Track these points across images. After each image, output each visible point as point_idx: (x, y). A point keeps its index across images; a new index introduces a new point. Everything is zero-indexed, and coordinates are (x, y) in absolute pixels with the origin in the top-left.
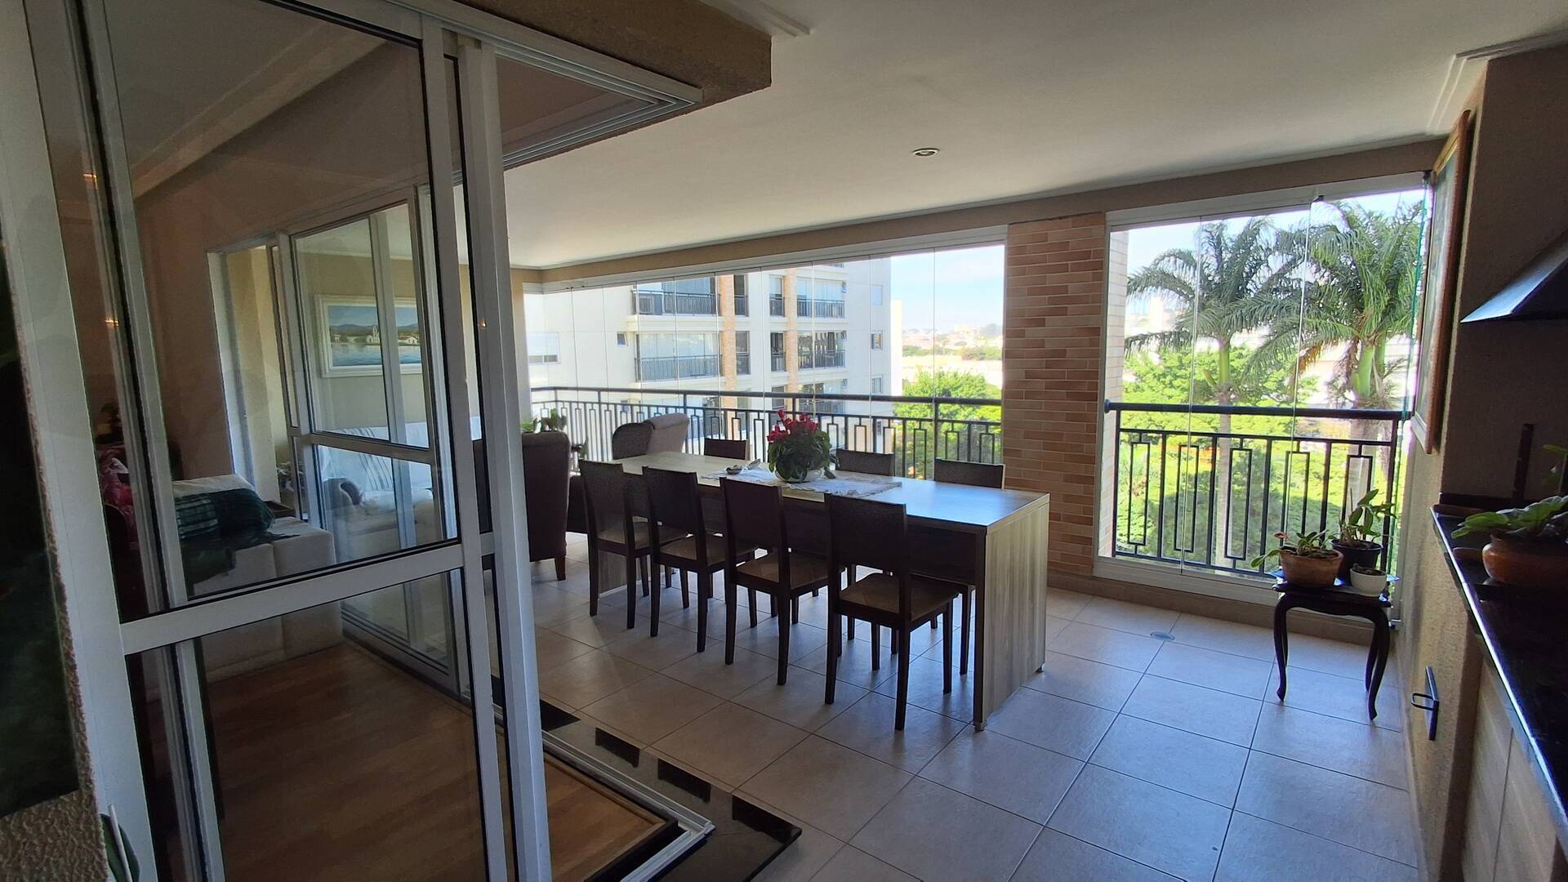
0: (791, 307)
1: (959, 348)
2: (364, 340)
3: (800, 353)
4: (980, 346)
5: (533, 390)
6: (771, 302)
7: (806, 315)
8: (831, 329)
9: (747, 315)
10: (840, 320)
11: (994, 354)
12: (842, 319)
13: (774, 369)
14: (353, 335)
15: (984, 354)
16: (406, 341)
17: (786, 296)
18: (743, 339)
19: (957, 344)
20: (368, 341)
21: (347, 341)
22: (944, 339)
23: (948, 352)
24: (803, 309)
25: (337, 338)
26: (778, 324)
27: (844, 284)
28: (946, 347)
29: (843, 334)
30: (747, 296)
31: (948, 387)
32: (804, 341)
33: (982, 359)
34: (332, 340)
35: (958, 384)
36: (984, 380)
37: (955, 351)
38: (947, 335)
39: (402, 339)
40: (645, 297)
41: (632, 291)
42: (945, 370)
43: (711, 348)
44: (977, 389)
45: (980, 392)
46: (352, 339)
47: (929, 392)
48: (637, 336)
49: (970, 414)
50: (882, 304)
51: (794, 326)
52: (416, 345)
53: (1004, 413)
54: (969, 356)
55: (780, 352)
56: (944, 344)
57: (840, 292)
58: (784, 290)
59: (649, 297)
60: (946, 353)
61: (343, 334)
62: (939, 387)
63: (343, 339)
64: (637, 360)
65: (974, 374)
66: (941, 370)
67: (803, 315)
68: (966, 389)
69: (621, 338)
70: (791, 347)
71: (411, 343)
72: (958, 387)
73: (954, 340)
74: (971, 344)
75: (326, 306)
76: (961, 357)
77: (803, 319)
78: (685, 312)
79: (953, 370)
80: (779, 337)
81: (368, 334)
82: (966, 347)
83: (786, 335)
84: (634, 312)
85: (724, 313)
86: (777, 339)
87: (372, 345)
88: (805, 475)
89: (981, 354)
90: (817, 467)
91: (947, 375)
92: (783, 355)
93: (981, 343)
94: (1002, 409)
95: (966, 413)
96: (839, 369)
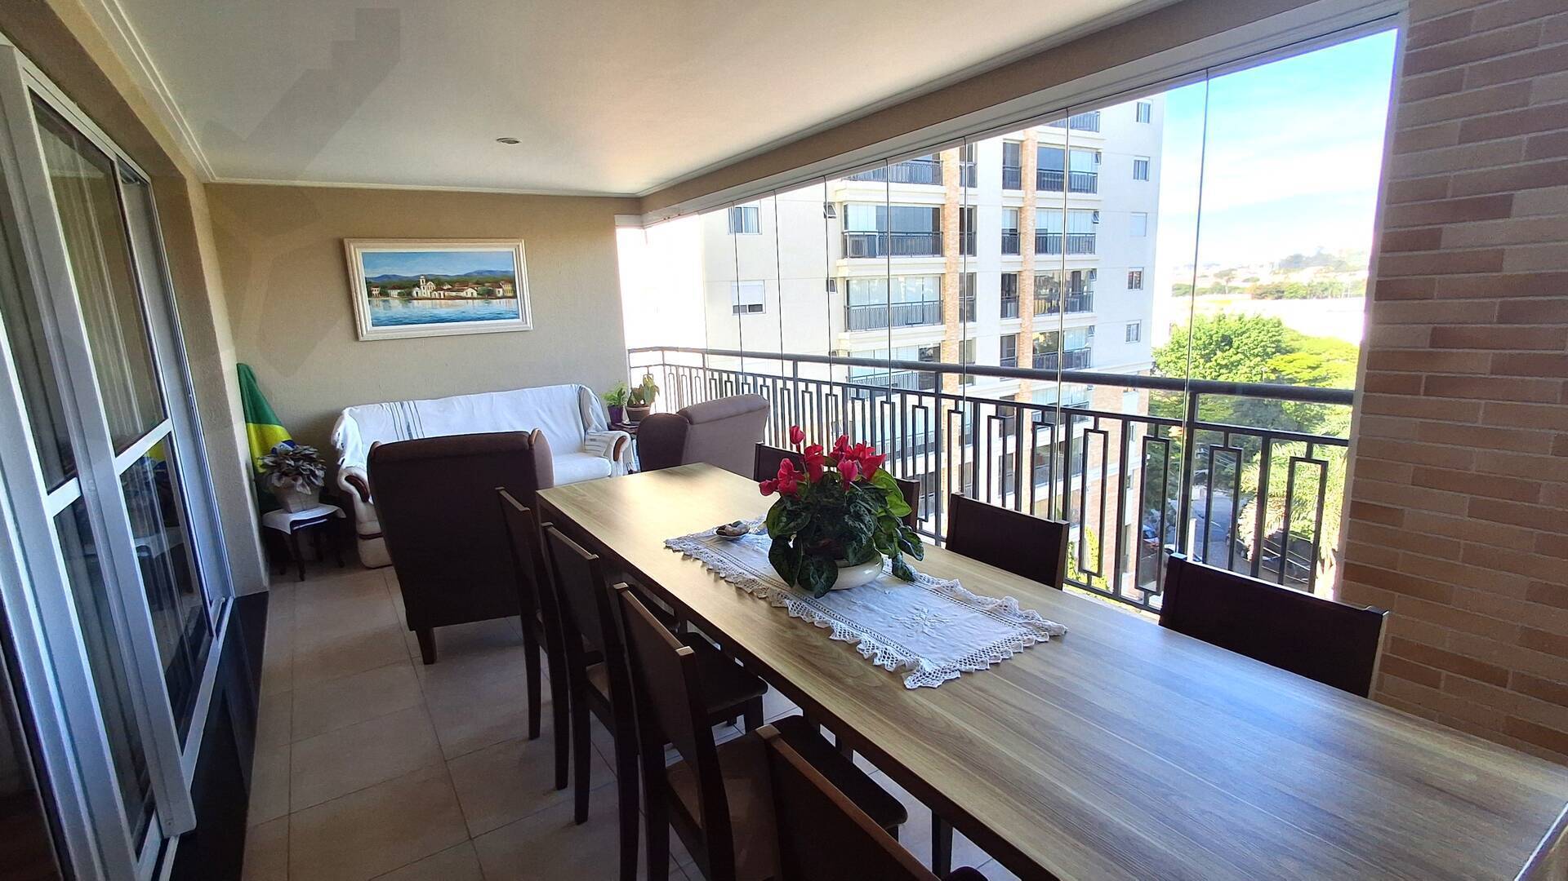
0: (1028, 243)
1: (1248, 285)
2: (410, 294)
3: (1037, 296)
4: (1276, 282)
5: (630, 351)
6: (1003, 238)
7: (1046, 252)
8: (1077, 267)
9: (975, 255)
10: (1087, 256)
11: (1296, 292)
12: (1093, 255)
13: (1004, 314)
14: (394, 288)
15: (1283, 292)
16: (463, 294)
17: (1023, 231)
18: (968, 284)
19: (1246, 281)
20: (414, 294)
21: (388, 295)
22: (1228, 275)
23: (1233, 289)
24: (1043, 244)
25: (376, 291)
26: (1011, 264)
27: (1096, 213)
28: (1230, 284)
29: (1092, 273)
30: (975, 233)
31: (1230, 332)
32: (1042, 281)
33: (1280, 298)
34: (370, 294)
35: (1244, 329)
36: (1280, 324)
37: (1243, 289)
38: (1233, 270)
39: (458, 291)
40: (857, 239)
41: (843, 233)
42: (1227, 312)
43: (931, 294)
44: (1270, 335)
45: (1274, 339)
46: (394, 293)
47: (1204, 338)
48: (848, 281)
49: (1258, 365)
50: (1145, 236)
51: (1030, 264)
52: (475, 299)
53: (1361, 424)
54: (1262, 294)
55: (1012, 295)
56: (1228, 281)
57: (1090, 222)
58: (1020, 224)
59: (862, 238)
60: (1229, 292)
61: (381, 287)
62: (1217, 332)
63: (384, 293)
64: (848, 308)
65: (1265, 317)
66: (1221, 313)
67: (1043, 252)
68: (1254, 334)
69: (830, 285)
70: (1026, 290)
71: (469, 296)
72: (1244, 333)
73: (1241, 275)
74: (1267, 280)
75: (359, 253)
76: (1250, 296)
77: (1042, 257)
78: (901, 254)
79: (1238, 313)
80: (1012, 277)
81: (414, 286)
82: (1258, 283)
83: (1020, 275)
84: (845, 255)
85: (947, 253)
86: (1009, 283)
87: (421, 299)
88: (833, 578)
89: (1278, 292)
90: (868, 557)
91: (1230, 319)
92: (1016, 299)
93: (1278, 279)
94: (1354, 413)
95: (1252, 364)
96: (1086, 314)
